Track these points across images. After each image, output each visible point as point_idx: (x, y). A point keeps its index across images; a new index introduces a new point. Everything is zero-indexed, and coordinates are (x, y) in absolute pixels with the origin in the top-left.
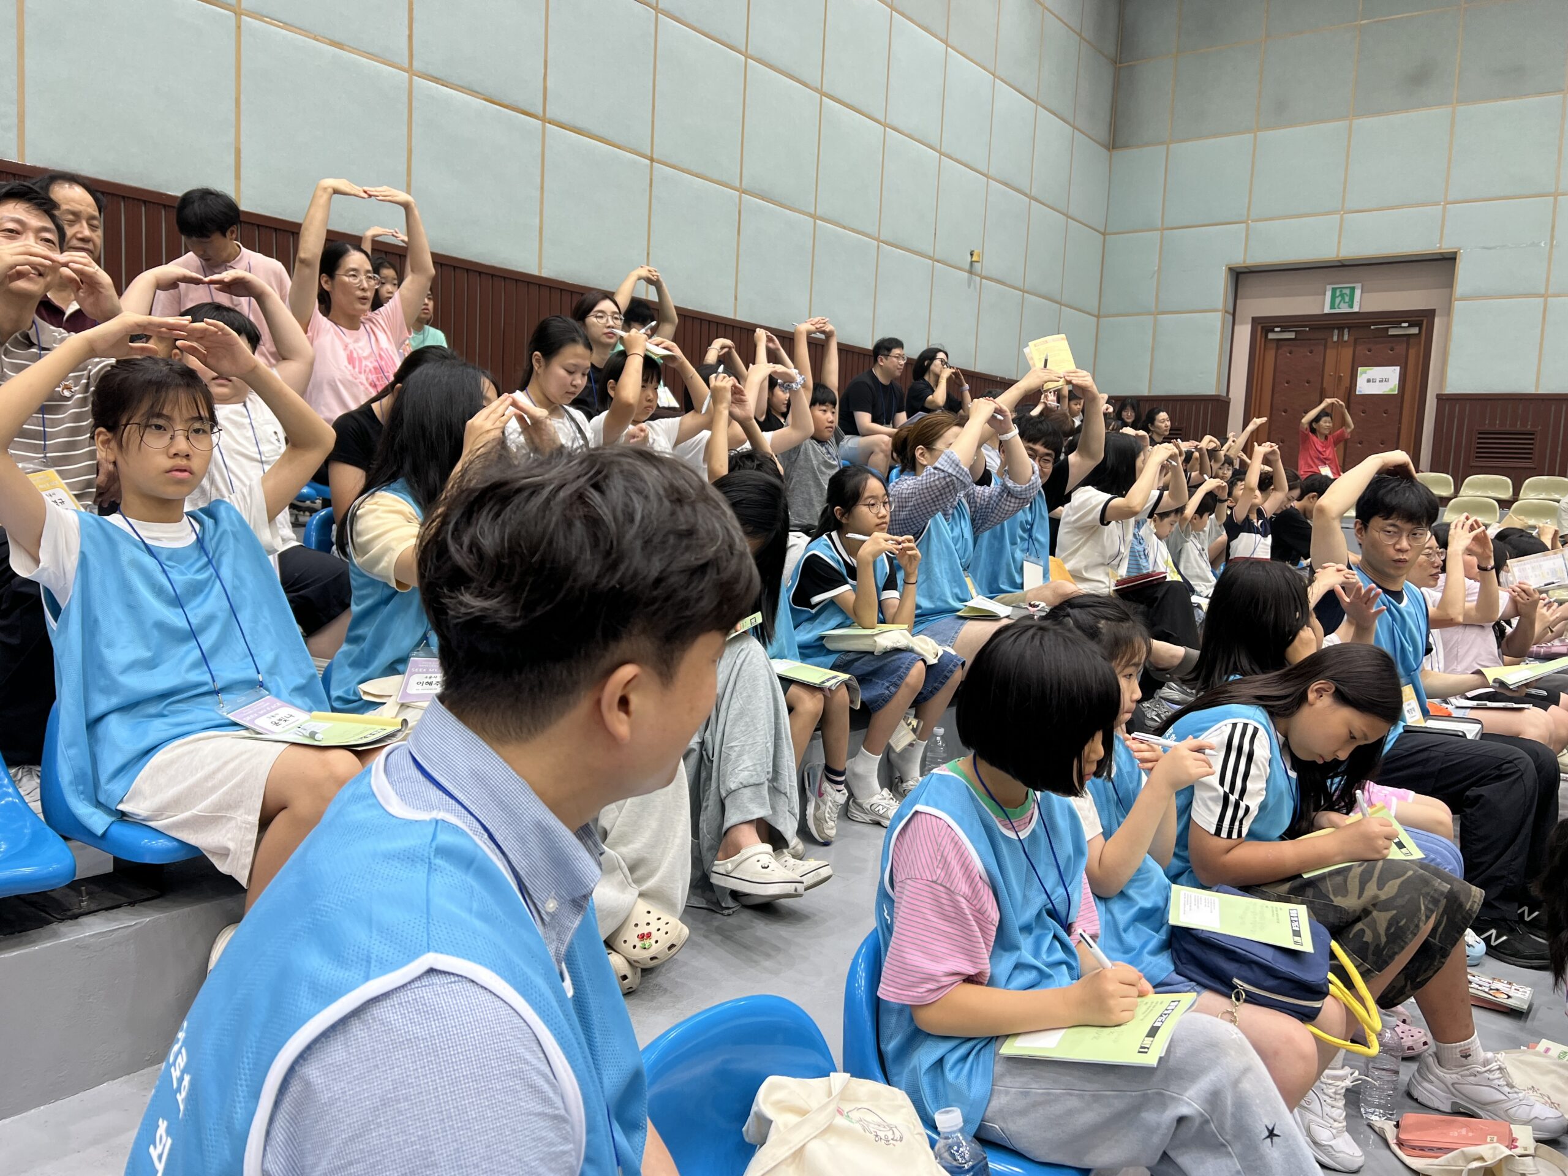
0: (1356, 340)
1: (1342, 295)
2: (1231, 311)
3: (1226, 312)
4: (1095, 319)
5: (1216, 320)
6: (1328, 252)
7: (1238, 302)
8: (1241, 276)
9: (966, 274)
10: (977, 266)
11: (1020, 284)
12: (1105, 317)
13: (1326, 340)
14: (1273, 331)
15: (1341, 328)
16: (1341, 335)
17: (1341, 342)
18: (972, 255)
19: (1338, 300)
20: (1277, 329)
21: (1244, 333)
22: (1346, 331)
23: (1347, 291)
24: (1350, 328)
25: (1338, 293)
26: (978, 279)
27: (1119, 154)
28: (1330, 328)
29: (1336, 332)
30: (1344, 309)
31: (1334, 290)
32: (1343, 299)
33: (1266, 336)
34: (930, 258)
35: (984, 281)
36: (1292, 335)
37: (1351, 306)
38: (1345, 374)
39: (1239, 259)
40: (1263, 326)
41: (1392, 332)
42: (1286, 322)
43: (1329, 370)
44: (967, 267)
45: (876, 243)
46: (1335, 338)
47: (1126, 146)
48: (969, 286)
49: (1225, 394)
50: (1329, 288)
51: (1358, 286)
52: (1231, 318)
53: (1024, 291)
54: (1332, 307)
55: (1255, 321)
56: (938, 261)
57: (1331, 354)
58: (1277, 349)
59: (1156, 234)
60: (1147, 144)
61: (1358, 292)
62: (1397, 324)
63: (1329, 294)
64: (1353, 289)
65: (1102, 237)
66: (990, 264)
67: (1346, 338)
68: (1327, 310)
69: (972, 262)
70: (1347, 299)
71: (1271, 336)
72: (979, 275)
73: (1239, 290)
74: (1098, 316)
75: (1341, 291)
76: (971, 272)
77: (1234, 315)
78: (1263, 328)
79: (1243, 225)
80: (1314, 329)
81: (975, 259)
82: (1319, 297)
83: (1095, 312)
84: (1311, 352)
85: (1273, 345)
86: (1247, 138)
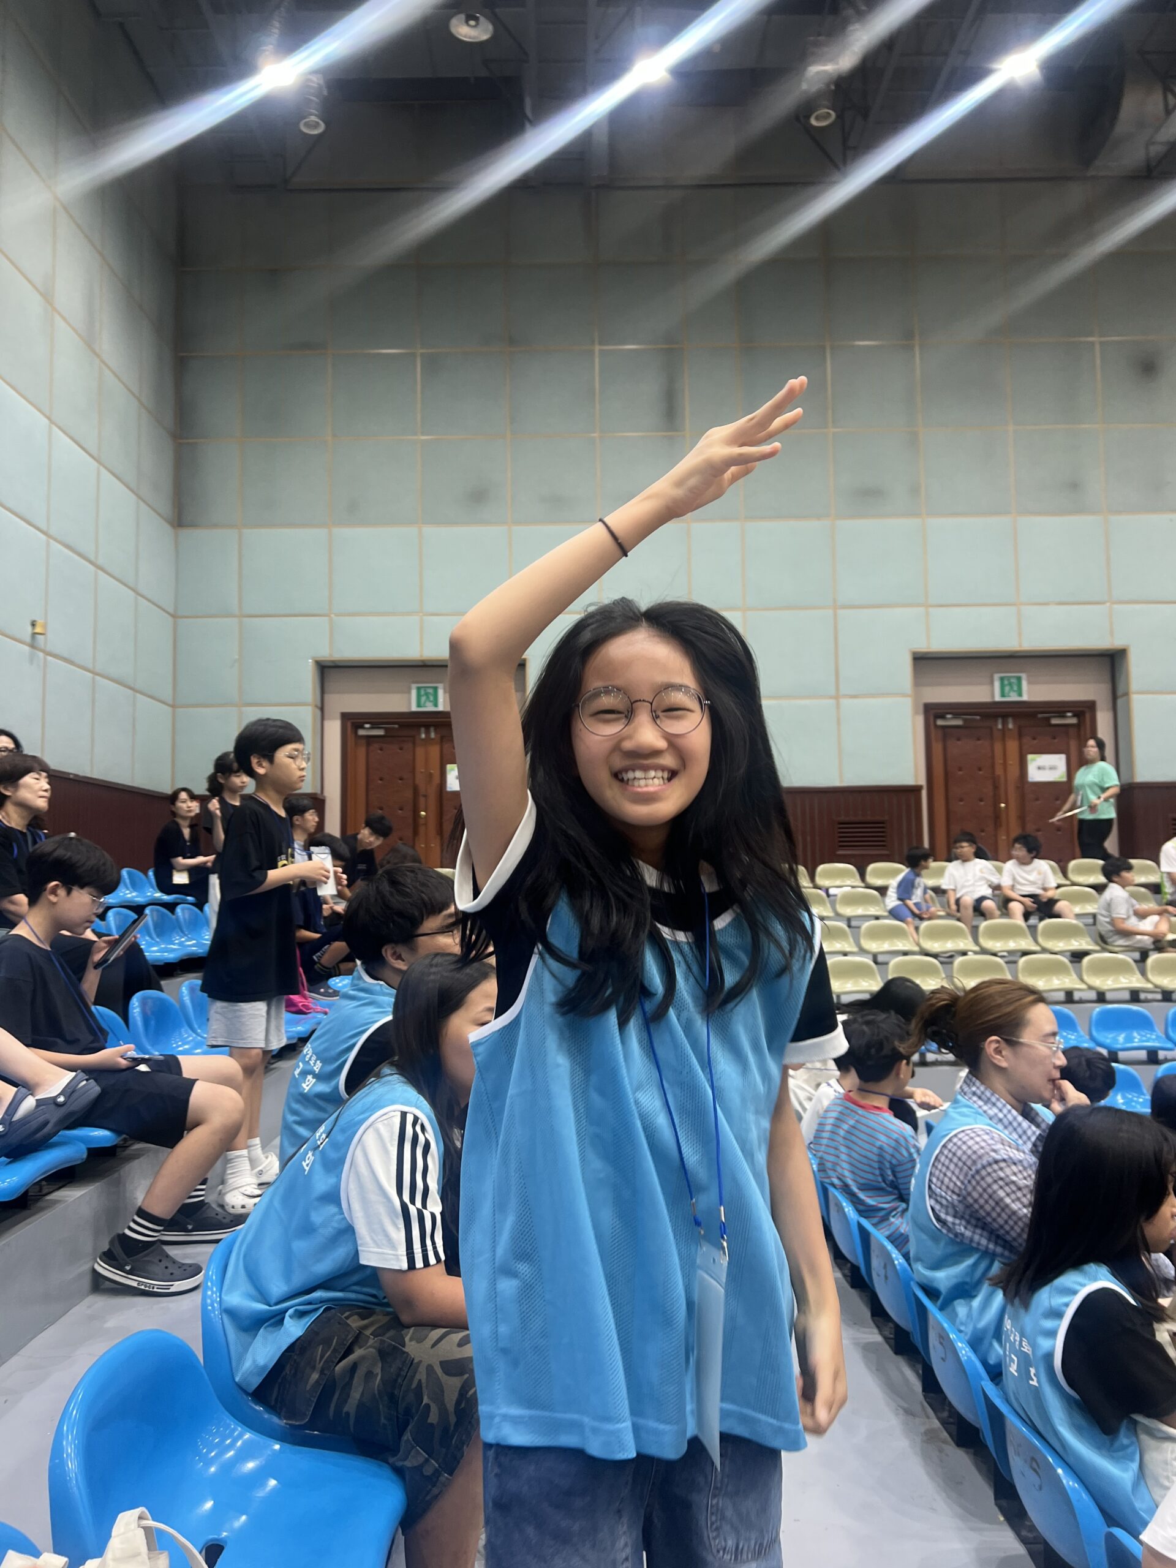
0: (442, 738)
1: (427, 694)
2: (319, 704)
3: (316, 706)
4: (170, 709)
5: (305, 712)
6: (412, 652)
7: (326, 696)
8: (327, 670)
9: (27, 648)
10: (40, 639)
11: (90, 666)
12: (182, 706)
13: (414, 737)
14: (362, 727)
15: (427, 727)
16: (427, 733)
17: (428, 739)
18: (33, 624)
19: (423, 699)
20: (367, 726)
21: (334, 729)
22: (432, 729)
23: (430, 691)
25: (422, 692)
26: (41, 655)
27: (185, 532)
28: (418, 726)
30: (430, 708)
31: (419, 689)
32: (428, 698)
33: (356, 733)
35: (49, 658)
36: (381, 732)
37: (436, 705)
38: (436, 772)
39: (326, 653)
40: (352, 722)
42: (377, 719)
43: (420, 768)
44: (28, 639)
47: (193, 525)
48: (31, 662)
50: (414, 686)
52: (319, 713)
53: (95, 673)
54: (418, 706)
55: (345, 717)
57: (420, 752)
58: (368, 744)
60: (215, 526)
63: (414, 693)
64: (436, 689)
65: (170, 619)
66: (55, 640)
68: (414, 708)
69: (34, 634)
70: (431, 698)
71: (361, 732)
72: (44, 651)
73: (326, 685)
74: (173, 706)
75: (425, 690)
76: (33, 646)
77: (322, 709)
78: (353, 724)
79: (326, 618)
80: (402, 726)
81: (38, 630)
82: (406, 695)
83: (171, 702)
84: (401, 749)
85: (364, 741)
86: (322, 532)
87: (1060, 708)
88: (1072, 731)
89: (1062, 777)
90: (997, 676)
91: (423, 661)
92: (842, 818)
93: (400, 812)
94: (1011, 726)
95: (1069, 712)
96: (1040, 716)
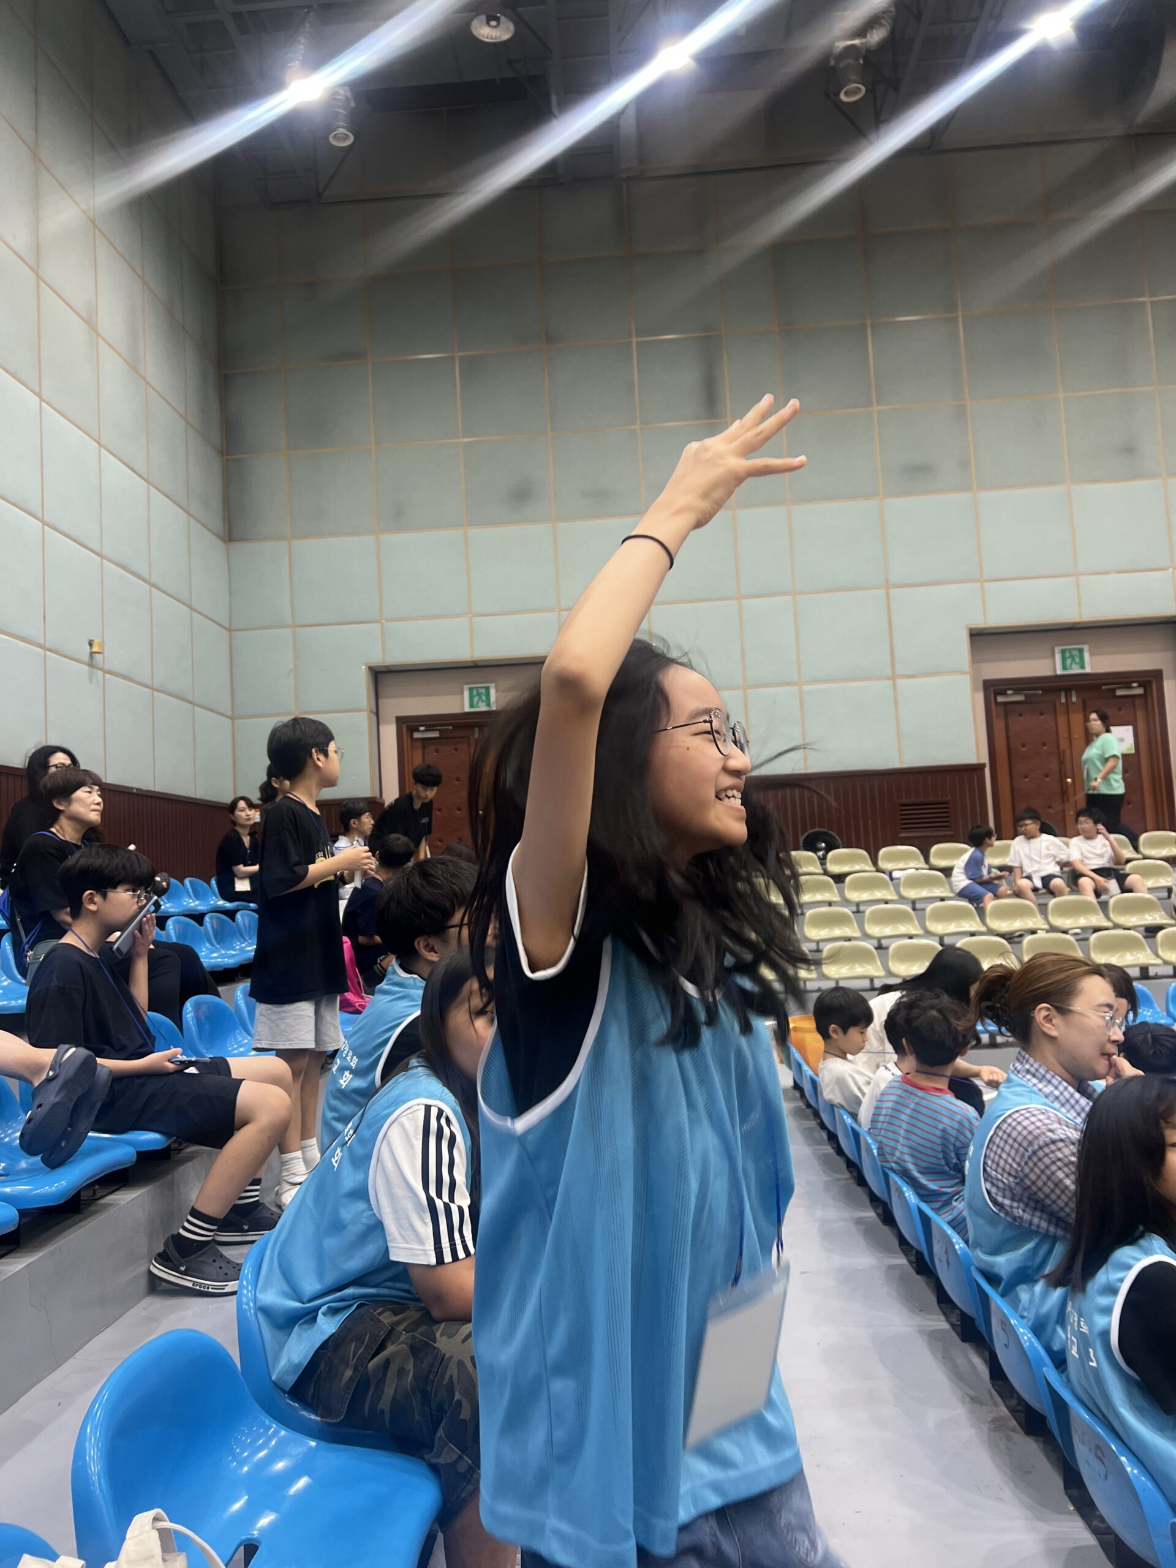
1: (479, 694)
2: (374, 711)
3: (371, 712)
4: (229, 721)
5: (362, 720)
6: (460, 653)
7: (380, 701)
8: (380, 676)
9: (86, 667)
10: (98, 657)
11: (149, 682)
12: (242, 717)
13: (469, 738)
14: (417, 730)
18: (91, 644)
19: (476, 699)
20: (422, 728)
21: (389, 733)
23: (483, 691)
25: (475, 693)
26: (100, 673)
27: (236, 547)
28: (471, 726)
30: (483, 708)
31: (471, 690)
32: (480, 698)
33: (412, 736)
34: (39, 646)
35: (108, 676)
36: (436, 734)
37: (488, 705)
39: (379, 659)
42: (430, 722)
44: (86, 658)
47: (244, 539)
48: (91, 681)
49: (378, 795)
50: (466, 687)
52: (374, 718)
53: (154, 689)
54: (471, 706)
55: (400, 721)
56: (50, 650)
58: (424, 747)
59: (288, 631)
60: (266, 539)
63: (466, 693)
64: (488, 689)
65: (226, 633)
66: (114, 656)
68: (467, 709)
69: (92, 653)
70: (484, 698)
71: (416, 735)
72: (101, 669)
73: (380, 690)
74: (232, 718)
75: (477, 691)
76: (91, 664)
77: (377, 714)
78: (408, 727)
79: (377, 625)
80: (457, 727)
81: (95, 649)
82: (459, 697)
83: (229, 713)
84: (456, 750)
85: (420, 744)
86: (370, 539)
87: (1124, 679)
88: (1139, 702)
89: (1129, 749)
90: (1057, 649)
91: (473, 662)
92: (904, 801)
93: (458, 812)
94: (1074, 699)
95: (1135, 682)
96: (1104, 688)
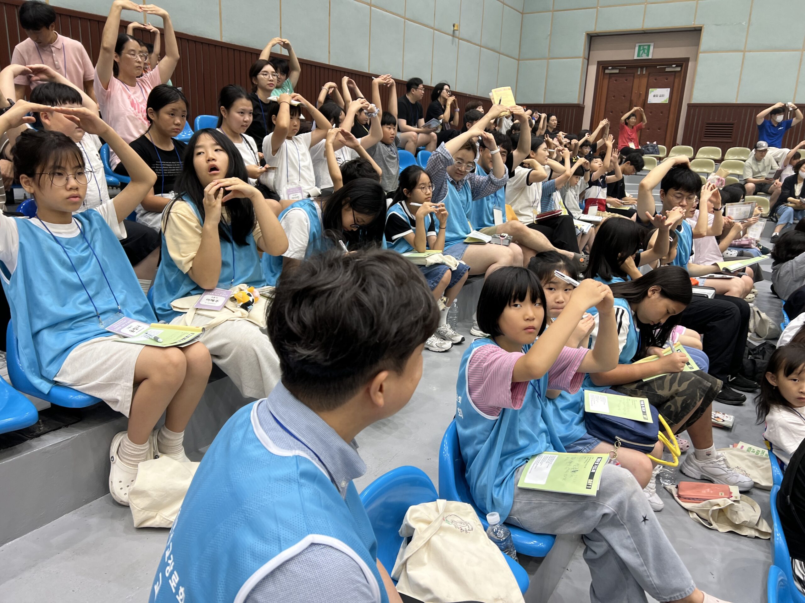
0: (649, 74)
1: (644, 49)
2: (587, 57)
3: (584, 58)
4: (517, 61)
5: (579, 63)
6: (637, 25)
7: (591, 52)
8: (593, 38)
9: (451, 37)
10: (457, 32)
11: (479, 43)
12: (523, 60)
13: (634, 73)
14: (608, 69)
15: (642, 68)
16: (642, 71)
17: (642, 75)
18: (454, 26)
19: (641, 52)
20: (610, 68)
21: (593, 70)
22: (644, 69)
23: (646, 47)
24: (647, 67)
25: (642, 48)
26: (457, 40)
28: (637, 67)
29: (639, 69)
30: (644, 57)
31: (640, 46)
32: (644, 51)
33: (604, 71)
34: (432, 28)
35: (460, 41)
36: (617, 71)
37: (648, 56)
38: (643, 92)
39: (592, 29)
40: (603, 66)
41: (667, 70)
42: (615, 64)
43: (635, 90)
44: (451, 33)
45: (403, 20)
46: (639, 73)
48: (453, 44)
49: (582, 103)
50: (637, 45)
51: (652, 44)
52: (586, 61)
53: (481, 46)
54: (638, 56)
55: (599, 63)
56: (436, 30)
57: (636, 81)
58: (610, 78)
59: (550, 14)
61: (652, 48)
62: (670, 65)
63: (637, 48)
64: (649, 46)
65: (520, 15)
66: (463, 32)
67: (644, 72)
68: (636, 58)
69: (454, 30)
70: (646, 51)
71: (607, 71)
72: (458, 38)
73: (591, 46)
76: (453, 35)
79: (596, 9)
80: (628, 67)
81: (456, 28)
82: (632, 50)
83: (517, 57)
84: (626, 80)
85: (608, 76)
